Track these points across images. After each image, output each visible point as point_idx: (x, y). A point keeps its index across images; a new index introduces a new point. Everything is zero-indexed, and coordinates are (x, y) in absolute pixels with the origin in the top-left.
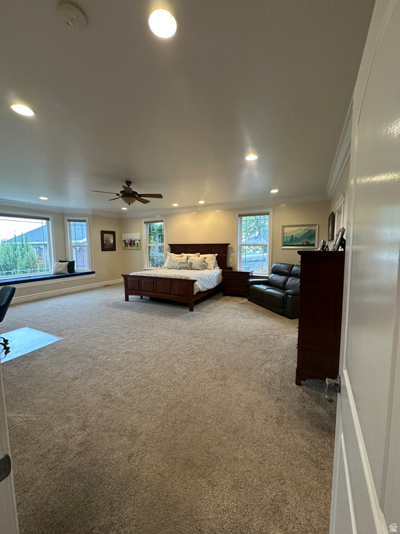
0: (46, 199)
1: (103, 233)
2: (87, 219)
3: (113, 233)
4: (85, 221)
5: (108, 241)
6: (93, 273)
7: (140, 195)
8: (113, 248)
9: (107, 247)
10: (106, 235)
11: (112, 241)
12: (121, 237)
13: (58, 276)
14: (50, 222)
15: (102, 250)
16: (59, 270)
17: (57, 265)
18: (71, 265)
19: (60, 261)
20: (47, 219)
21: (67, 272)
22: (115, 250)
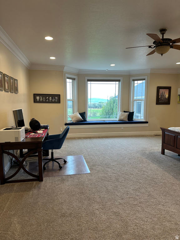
0: (114, 65)
1: (159, 88)
2: (146, 77)
3: (169, 88)
4: (144, 79)
5: (163, 95)
6: (146, 122)
7: (175, 41)
8: (167, 102)
9: (159, 101)
10: (161, 91)
11: (167, 96)
12: (177, 91)
13: (121, 122)
14: (120, 82)
15: (157, 104)
16: (122, 118)
17: (122, 114)
18: (131, 115)
19: (125, 112)
20: (119, 81)
21: (127, 120)
22: (169, 104)
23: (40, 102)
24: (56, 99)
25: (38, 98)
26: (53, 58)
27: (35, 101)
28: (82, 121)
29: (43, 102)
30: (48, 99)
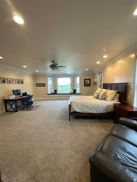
1: (85, 80)
2: (79, 76)
3: (90, 80)
5: (87, 83)
6: (80, 94)
8: (89, 85)
9: (85, 85)
10: (86, 81)
11: (89, 83)
12: (93, 81)
15: (84, 86)
16: (71, 92)
17: (71, 90)
20: (70, 77)
21: (73, 93)
22: (90, 86)
23: (38, 86)
24: (44, 85)
25: (38, 85)
26: (37, 71)
27: (37, 86)
28: (54, 93)
29: (39, 86)
30: (41, 85)
